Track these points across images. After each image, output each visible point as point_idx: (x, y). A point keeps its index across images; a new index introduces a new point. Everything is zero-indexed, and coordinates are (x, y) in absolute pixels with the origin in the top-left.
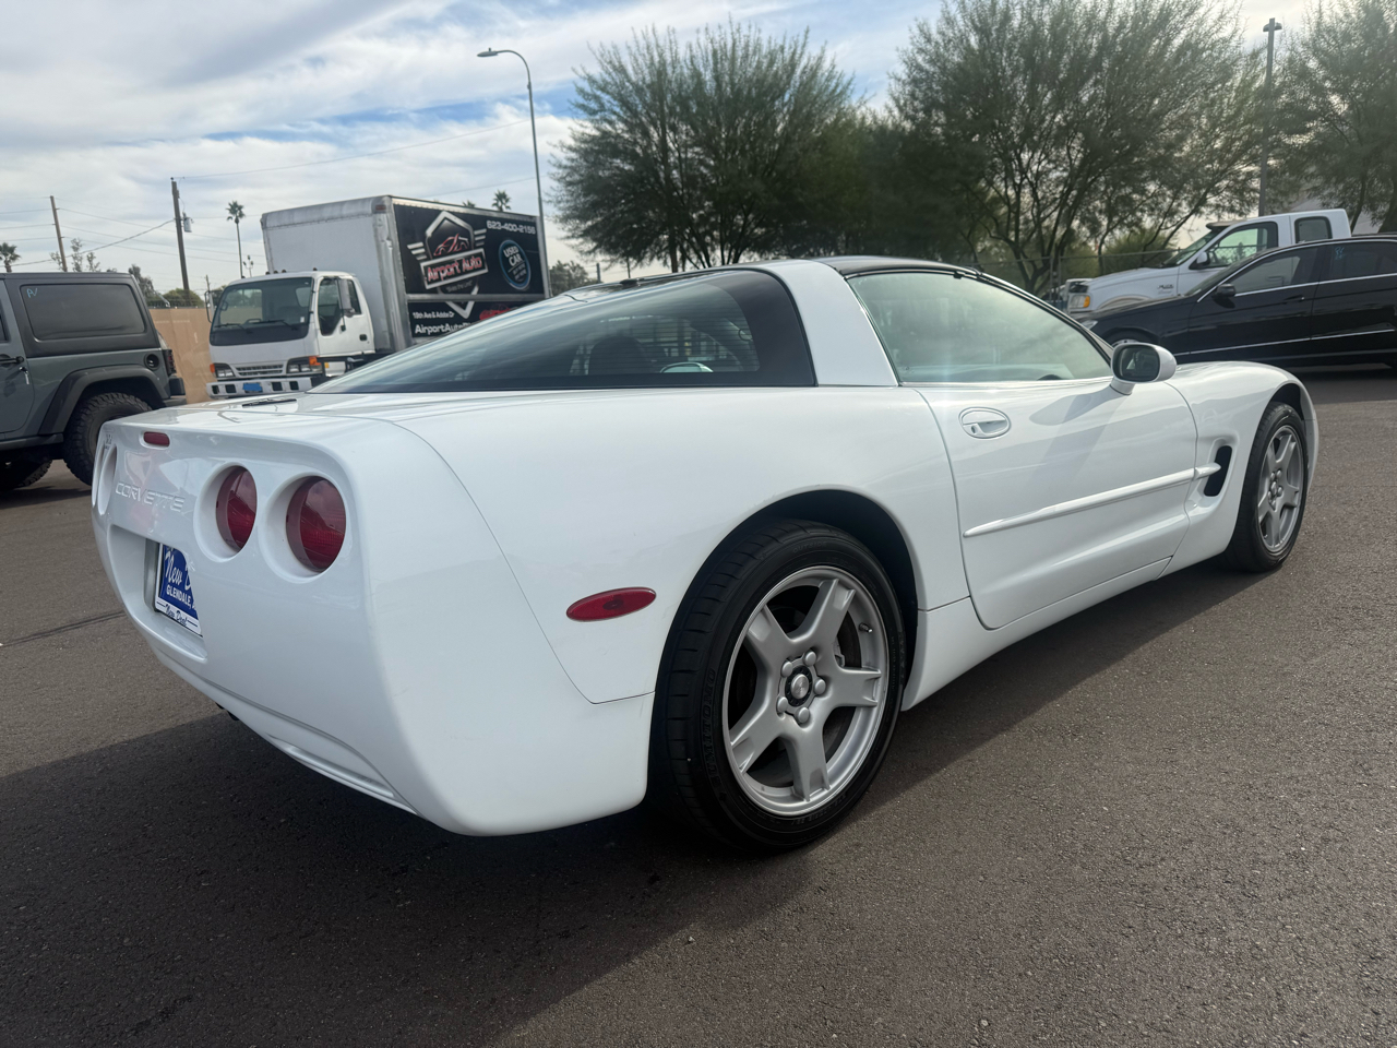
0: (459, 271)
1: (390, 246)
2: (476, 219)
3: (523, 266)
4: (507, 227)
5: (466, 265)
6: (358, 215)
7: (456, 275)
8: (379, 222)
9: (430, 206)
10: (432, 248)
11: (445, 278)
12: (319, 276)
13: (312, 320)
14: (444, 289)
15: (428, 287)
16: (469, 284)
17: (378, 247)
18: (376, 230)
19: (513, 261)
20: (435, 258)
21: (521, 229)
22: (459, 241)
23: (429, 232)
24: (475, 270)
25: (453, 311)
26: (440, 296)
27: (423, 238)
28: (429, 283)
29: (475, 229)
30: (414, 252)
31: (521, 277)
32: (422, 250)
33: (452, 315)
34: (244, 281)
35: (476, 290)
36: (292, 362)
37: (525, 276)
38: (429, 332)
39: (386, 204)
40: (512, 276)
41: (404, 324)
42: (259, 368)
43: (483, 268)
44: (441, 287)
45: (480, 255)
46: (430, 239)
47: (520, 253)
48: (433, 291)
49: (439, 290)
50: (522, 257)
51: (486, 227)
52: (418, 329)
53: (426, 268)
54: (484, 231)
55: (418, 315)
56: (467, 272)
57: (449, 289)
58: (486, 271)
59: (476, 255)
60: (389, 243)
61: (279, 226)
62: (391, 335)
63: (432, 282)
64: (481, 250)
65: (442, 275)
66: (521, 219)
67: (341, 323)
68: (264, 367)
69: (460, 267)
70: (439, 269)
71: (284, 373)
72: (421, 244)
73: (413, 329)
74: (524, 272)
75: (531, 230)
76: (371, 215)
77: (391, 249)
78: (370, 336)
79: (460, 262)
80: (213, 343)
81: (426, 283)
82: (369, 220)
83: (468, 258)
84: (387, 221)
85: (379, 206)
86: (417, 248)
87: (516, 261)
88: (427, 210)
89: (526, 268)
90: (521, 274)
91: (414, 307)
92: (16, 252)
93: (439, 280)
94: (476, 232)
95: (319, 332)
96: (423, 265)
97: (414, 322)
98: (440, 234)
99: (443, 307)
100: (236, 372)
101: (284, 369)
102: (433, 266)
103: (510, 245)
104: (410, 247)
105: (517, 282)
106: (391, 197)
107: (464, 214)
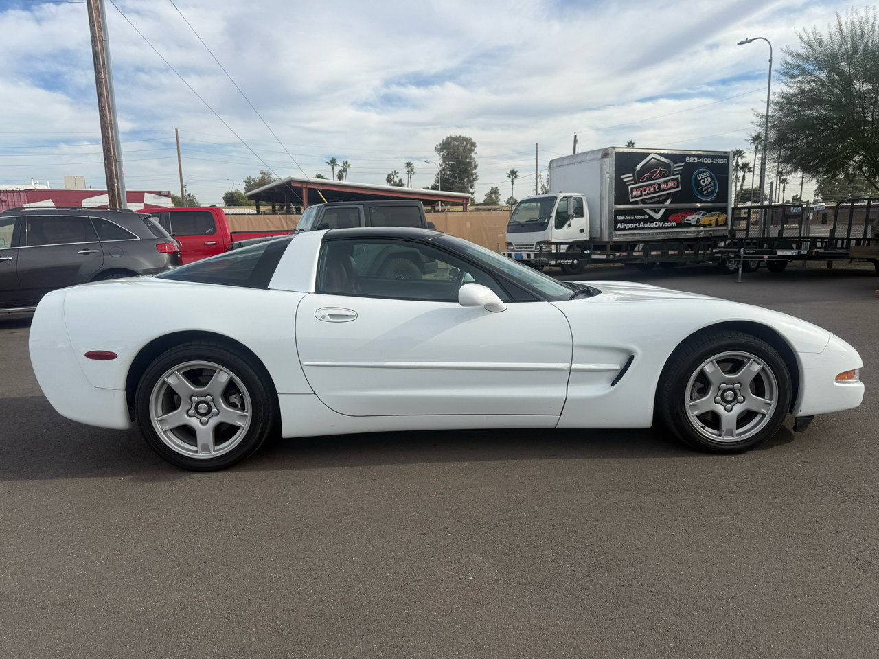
0: (657, 190)
1: (609, 177)
2: (676, 158)
3: (712, 185)
4: (702, 160)
5: (664, 186)
6: (594, 160)
7: (655, 192)
8: (604, 163)
9: (642, 151)
10: (639, 177)
11: (645, 195)
12: (560, 196)
13: (551, 221)
14: (643, 202)
15: (631, 200)
16: (665, 197)
17: (601, 177)
18: (601, 168)
19: (704, 182)
20: (640, 182)
21: (715, 161)
22: (661, 171)
23: (638, 167)
24: (670, 189)
25: (648, 214)
26: (640, 206)
27: (633, 170)
28: (632, 198)
29: (674, 164)
30: (624, 180)
31: (708, 192)
32: (632, 178)
33: (647, 217)
34: (529, 198)
35: (669, 201)
36: (538, 243)
37: (713, 192)
38: (627, 228)
39: (610, 152)
40: (701, 192)
41: (610, 222)
42: (524, 245)
43: (678, 187)
44: (641, 200)
45: (677, 179)
46: (638, 171)
47: (711, 176)
48: (636, 203)
49: (640, 202)
50: (712, 179)
51: (684, 161)
52: (619, 226)
53: (632, 189)
54: (683, 164)
55: (620, 218)
56: (664, 190)
57: (648, 201)
58: (680, 189)
59: (672, 180)
60: (608, 175)
61: (556, 167)
62: (601, 229)
63: (636, 197)
64: (679, 176)
65: (644, 193)
66: (716, 154)
67: (568, 222)
68: (526, 245)
69: (659, 187)
70: (642, 189)
71: (534, 249)
72: (631, 175)
73: (616, 225)
74: (712, 189)
75: (724, 161)
76: (600, 159)
77: (608, 179)
78: (587, 229)
79: (660, 184)
80: (508, 232)
81: (630, 198)
82: (599, 162)
83: (666, 182)
84: (610, 163)
85: (605, 154)
86: (628, 177)
87: (706, 181)
88: (640, 153)
89: (714, 186)
90: (709, 190)
91: (618, 212)
92: (517, 174)
93: (641, 195)
94: (675, 165)
95: (554, 227)
96: (630, 187)
97: (617, 222)
98: (646, 168)
99: (642, 212)
100: (515, 247)
101: (534, 247)
102: (637, 188)
103: (703, 172)
104: (622, 177)
105: (706, 196)
106: (614, 148)
107: (668, 154)
